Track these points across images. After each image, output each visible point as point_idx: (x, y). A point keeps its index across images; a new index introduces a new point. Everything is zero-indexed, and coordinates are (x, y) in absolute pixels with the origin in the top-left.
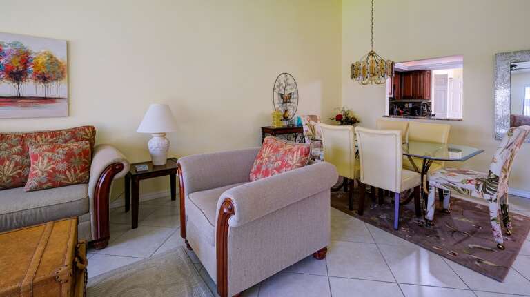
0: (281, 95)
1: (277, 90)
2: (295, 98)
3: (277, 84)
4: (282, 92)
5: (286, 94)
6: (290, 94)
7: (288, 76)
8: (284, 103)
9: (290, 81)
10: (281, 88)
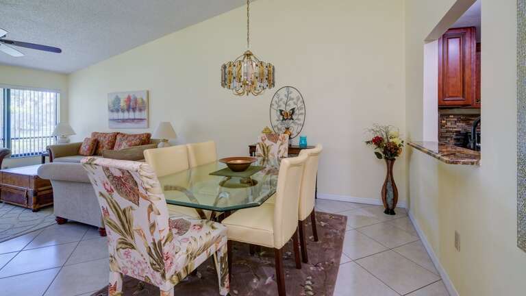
0: (281, 111)
1: (275, 106)
2: (302, 114)
3: (276, 99)
4: (283, 108)
5: (288, 109)
6: (293, 110)
7: (291, 89)
8: (284, 119)
9: (294, 94)
10: (281, 103)
